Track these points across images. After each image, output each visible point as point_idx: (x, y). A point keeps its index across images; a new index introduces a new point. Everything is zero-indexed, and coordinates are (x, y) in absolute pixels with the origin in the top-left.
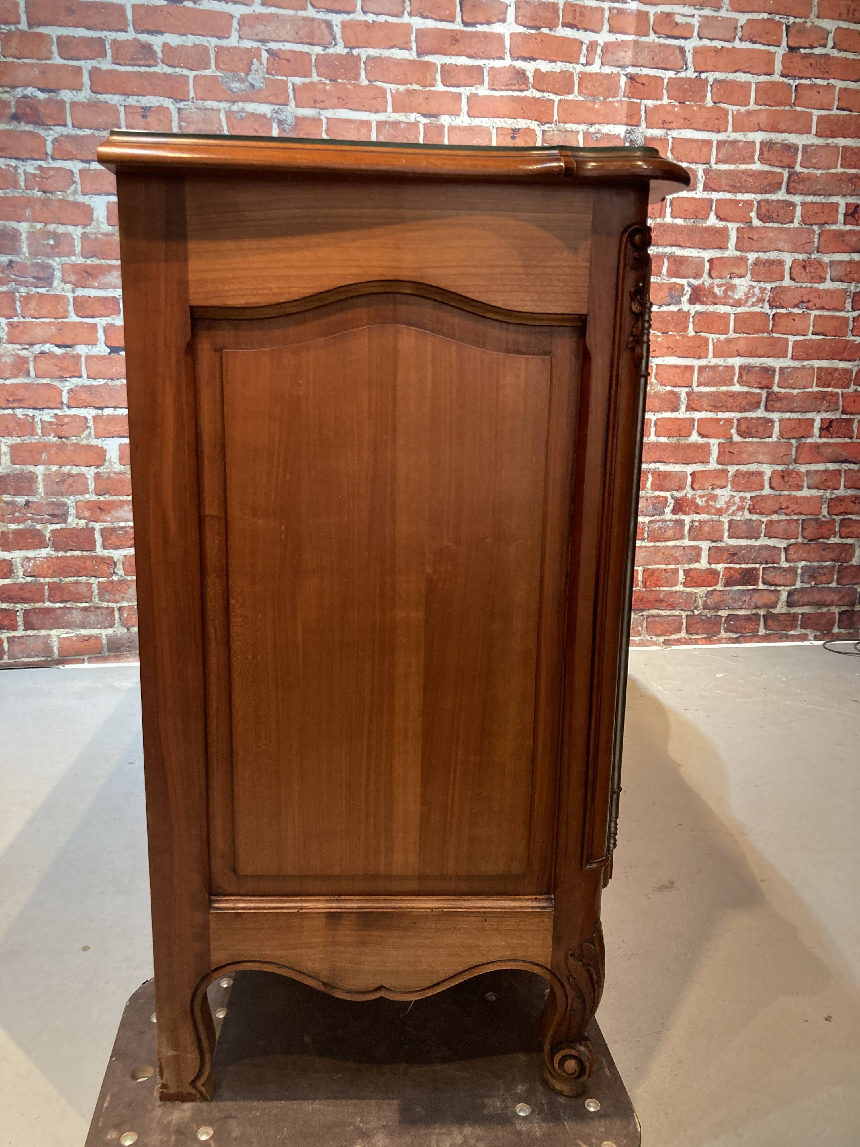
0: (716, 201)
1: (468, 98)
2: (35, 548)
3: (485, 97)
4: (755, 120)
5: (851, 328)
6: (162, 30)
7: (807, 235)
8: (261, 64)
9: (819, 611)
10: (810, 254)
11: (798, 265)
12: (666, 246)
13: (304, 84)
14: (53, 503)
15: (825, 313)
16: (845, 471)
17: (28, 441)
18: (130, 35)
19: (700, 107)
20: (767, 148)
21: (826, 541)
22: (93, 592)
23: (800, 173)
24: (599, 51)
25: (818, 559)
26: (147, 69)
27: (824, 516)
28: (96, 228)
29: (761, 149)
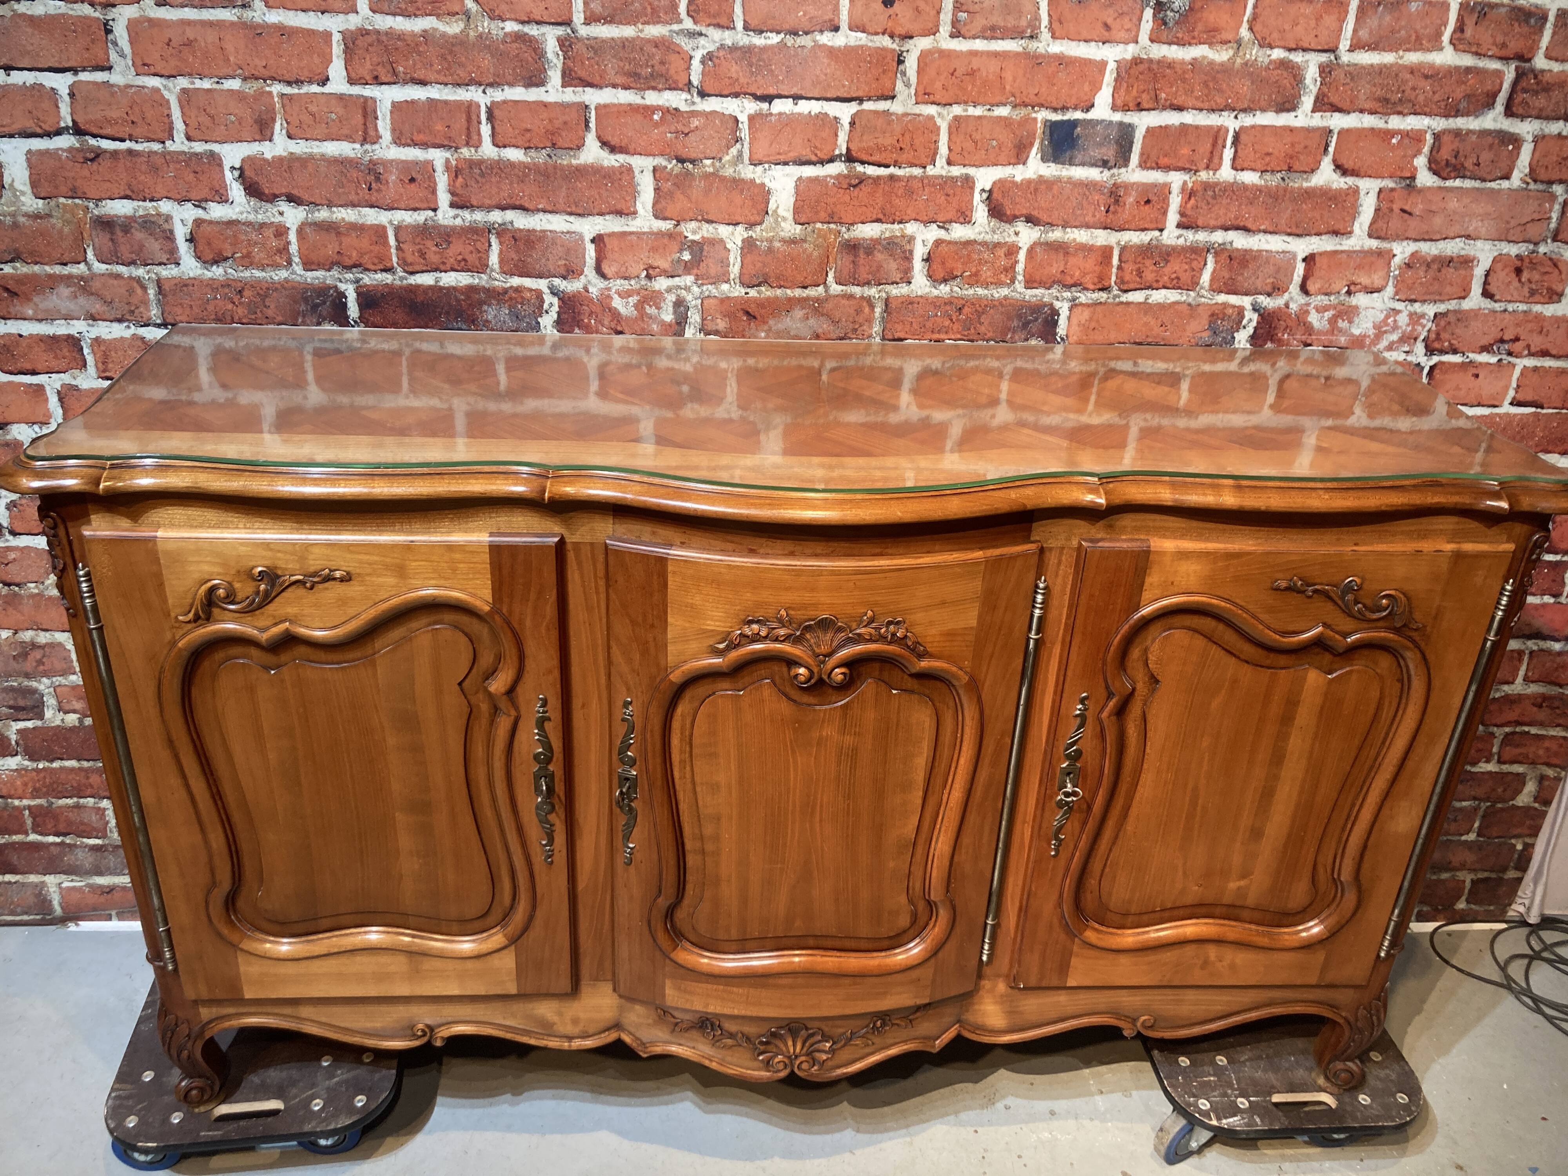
0: (1339, 133)
7: (1536, 203)
10: (1536, 244)
11: (1505, 266)
14: (12, 689)
15: (1548, 363)
16: (1531, 653)
20: (1476, 15)
21: (1469, 768)
22: (108, 823)
23: (1543, 71)
28: (13, 203)
29: (1461, 21)
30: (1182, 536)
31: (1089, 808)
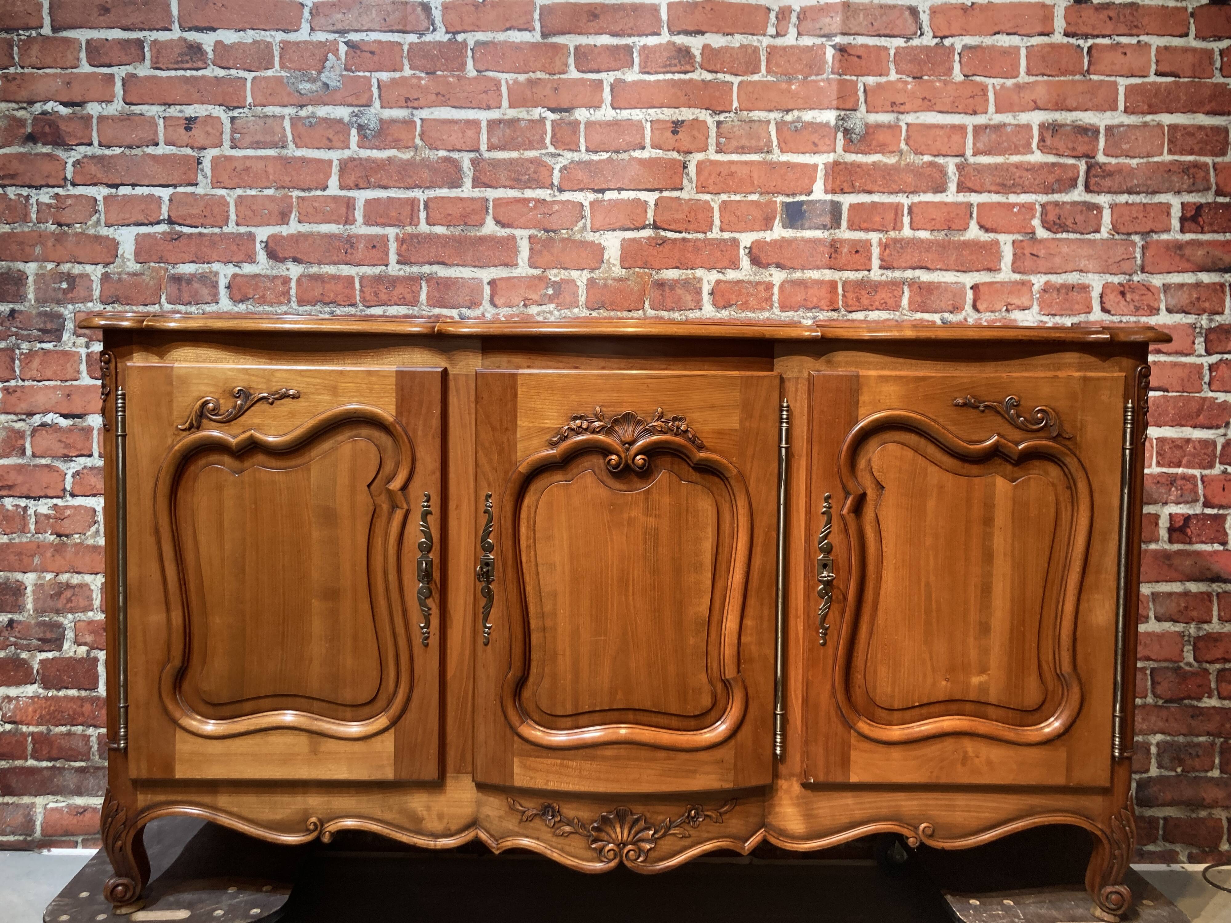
0: (978, 205)
1: (612, 85)
2: (18, 683)
3: (635, 83)
4: (1028, 96)
5: (1207, 379)
6: (214, 25)
7: (1123, 249)
8: (338, 59)
9: (1194, 815)
10: (1130, 275)
11: (1113, 291)
12: (905, 269)
13: (393, 80)
14: (44, 623)
16: (1218, 594)
17: (17, 541)
18: (176, 33)
19: (945, 83)
20: (1051, 132)
21: (1195, 703)
22: (91, 747)
23: (1104, 164)
24: (794, 19)
25: (1183, 731)
26: (194, 73)
27: (1189, 664)
28: (121, 267)
29: (1041, 134)
30: (882, 369)
31: (845, 598)
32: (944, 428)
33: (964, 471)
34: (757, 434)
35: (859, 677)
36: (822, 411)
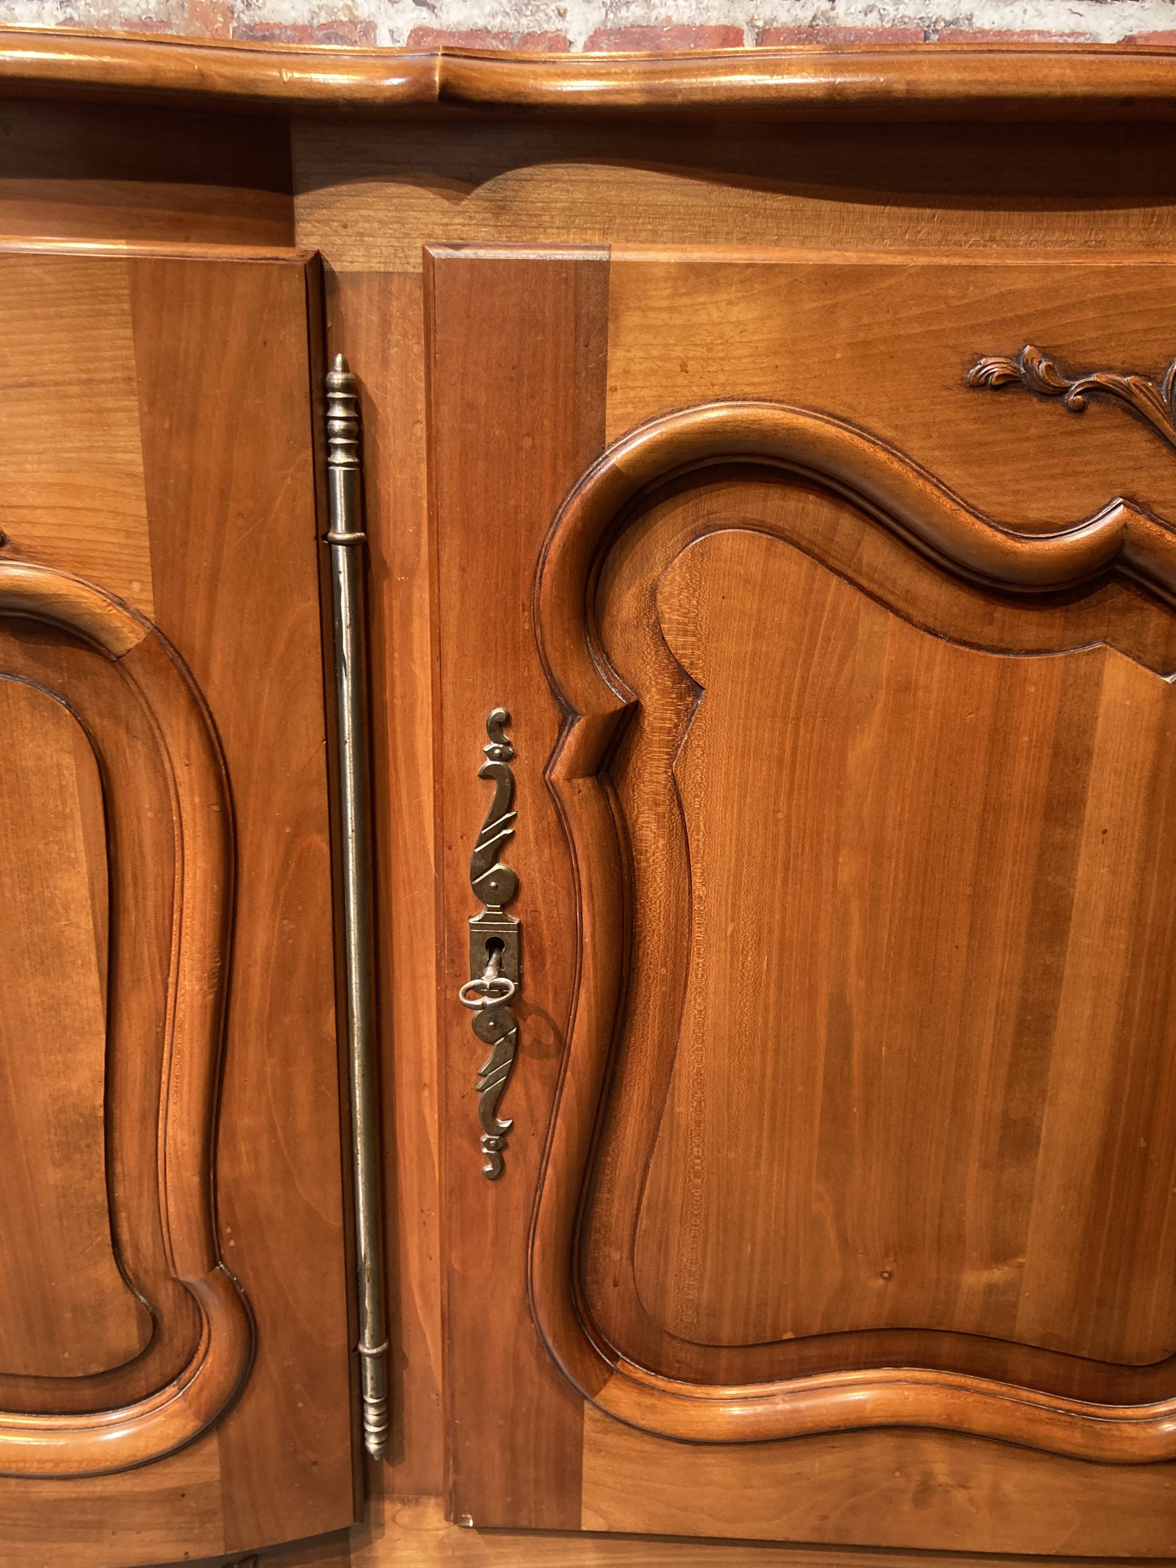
30: (706, 237)
31: (563, 1043)
32: (924, 473)
33: (991, 633)
34: (224, 494)
35: (616, 1256)
36: (471, 406)
